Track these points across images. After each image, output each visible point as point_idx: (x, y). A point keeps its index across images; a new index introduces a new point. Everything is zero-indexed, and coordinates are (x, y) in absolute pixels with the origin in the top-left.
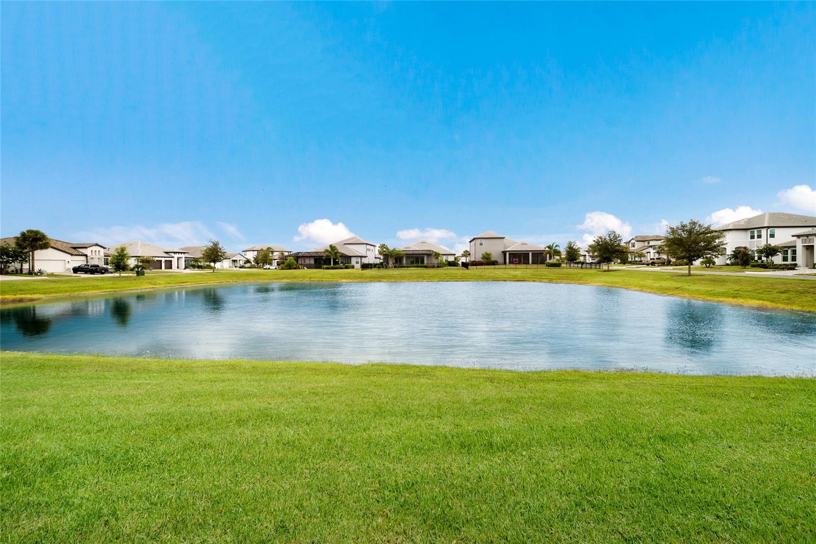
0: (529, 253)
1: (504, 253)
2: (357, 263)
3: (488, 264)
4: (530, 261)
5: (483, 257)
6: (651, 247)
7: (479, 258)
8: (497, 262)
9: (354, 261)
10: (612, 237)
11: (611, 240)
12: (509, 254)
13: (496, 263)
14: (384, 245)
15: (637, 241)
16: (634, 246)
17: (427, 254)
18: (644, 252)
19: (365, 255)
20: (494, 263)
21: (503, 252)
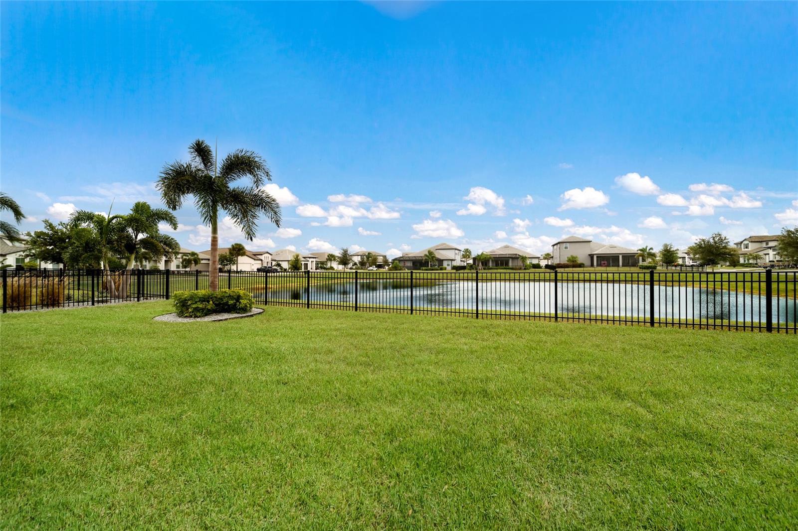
0: (619, 256)
1: (591, 256)
2: (448, 265)
3: (574, 266)
4: (621, 264)
5: (569, 260)
6: (770, 248)
7: (564, 261)
8: (583, 264)
9: (445, 264)
10: (716, 239)
11: (715, 243)
12: (597, 257)
13: (582, 266)
14: (468, 249)
15: (751, 242)
16: (746, 248)
17: (512, 258)
18: (761, 253)
19: (454, 259)
20: (581, 265)
21: (589, 255)
